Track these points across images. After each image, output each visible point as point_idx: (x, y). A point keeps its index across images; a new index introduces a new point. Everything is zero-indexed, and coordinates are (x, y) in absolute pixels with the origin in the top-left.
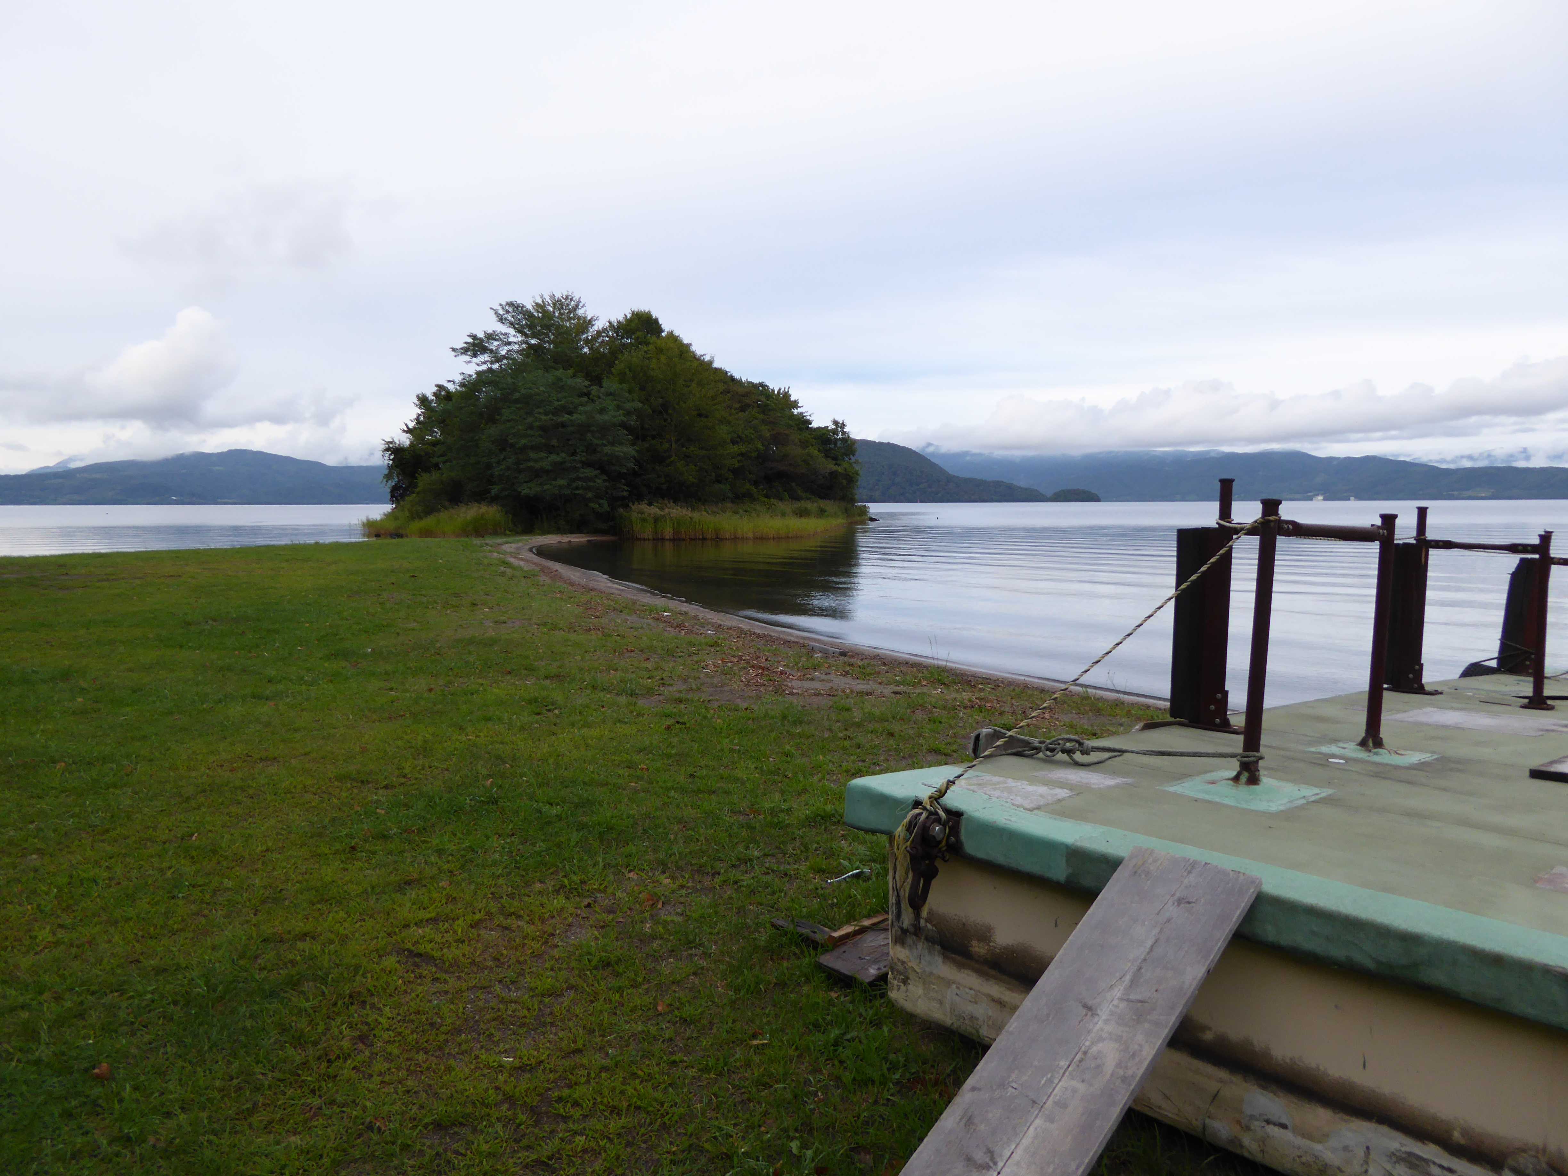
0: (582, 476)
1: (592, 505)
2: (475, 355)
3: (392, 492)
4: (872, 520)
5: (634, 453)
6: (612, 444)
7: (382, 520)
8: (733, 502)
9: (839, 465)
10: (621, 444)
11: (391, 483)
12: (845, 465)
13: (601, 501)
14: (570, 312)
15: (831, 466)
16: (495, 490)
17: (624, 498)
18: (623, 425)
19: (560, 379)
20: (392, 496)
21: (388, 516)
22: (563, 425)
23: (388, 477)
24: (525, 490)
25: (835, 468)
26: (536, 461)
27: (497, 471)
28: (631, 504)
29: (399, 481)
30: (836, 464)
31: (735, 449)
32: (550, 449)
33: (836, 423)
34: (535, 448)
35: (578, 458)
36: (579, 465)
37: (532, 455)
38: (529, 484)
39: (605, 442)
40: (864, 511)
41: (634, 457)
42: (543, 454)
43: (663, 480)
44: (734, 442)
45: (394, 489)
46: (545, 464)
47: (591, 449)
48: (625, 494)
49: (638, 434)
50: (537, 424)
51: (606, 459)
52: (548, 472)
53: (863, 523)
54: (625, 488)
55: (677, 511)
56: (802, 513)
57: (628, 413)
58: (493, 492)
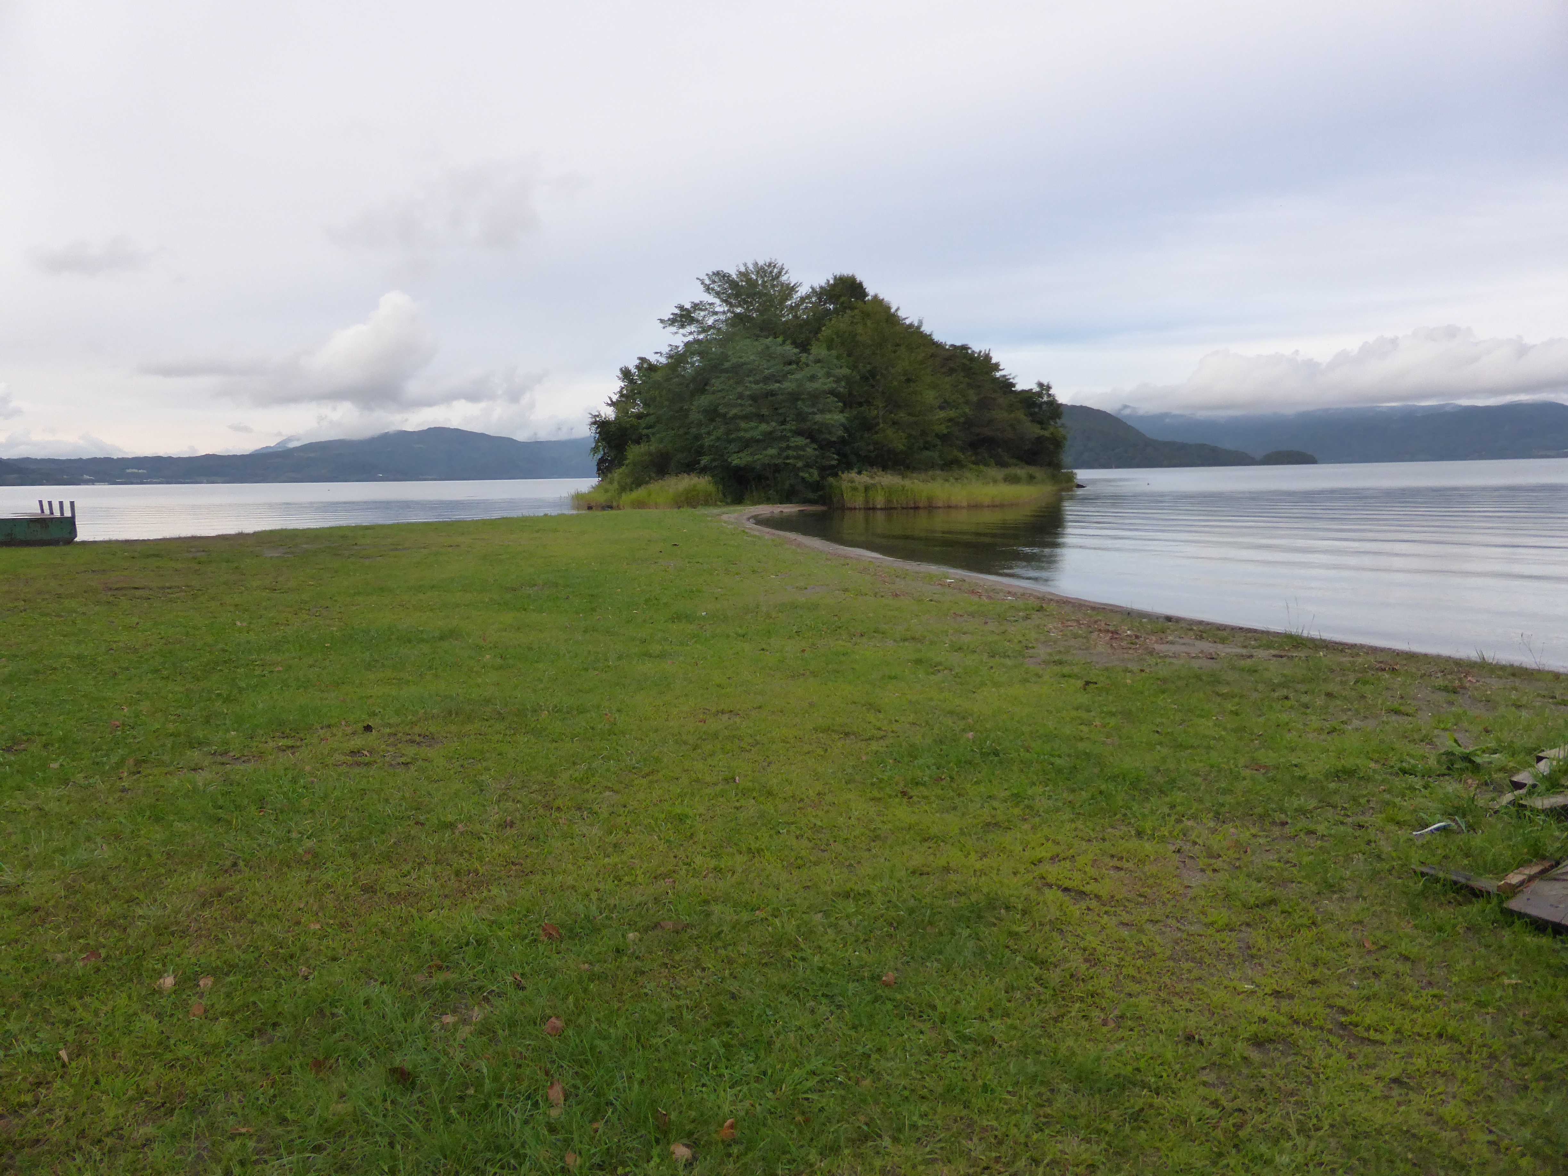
0: (792, 445)
1: (801, 474)
2: (683, 326)
3: (598, 464)
4: (1080, 486)
5: (843, 420)
6: (822, 411)
7: (589, 493)
8: (942, 470)
9: (1045, 429)
10: (830, 411)
11: (599, 456)
12: (1052, 429)
13: (811, 470)
14: (773, 279)
15: (1036, 431)
16: (705, 460)
17: (832, 467)
18: (832, 392)
19: (768, 347)
20: (599, 469)
21: (596, 488)
22: (772, 394)
23: (595, 450)
24: (736, 461)
25: (1042, 433)
26: (746, 430)
27: (707, 442)
28: (840, 473)
29: (605, 454)
30: (1042, 429)
31: (942, 414)
32: (762, 418)
33: (1041, 385)
34: (746, 418)
35: (788, 427)
36: (789, 434)
37: (743, 425)
38: (740, 455)
39: (815, 410)
40: (1070, 478)
41: (843, 425)
42: (753, 424)
43: (871, 447)
44: (941, 408)
45: (601, 461)
46: (756, 434)
47: (801, 417)
48: (834, 463)
49: (848, 401)
50: (748, 393)
51: (816, 427)
52: (758, 441)
53: (1070, 489)
54: (836, 457)
55: (888, 480)
56: (1013, 480)
57: (838, 381)
58: (702, 462)
